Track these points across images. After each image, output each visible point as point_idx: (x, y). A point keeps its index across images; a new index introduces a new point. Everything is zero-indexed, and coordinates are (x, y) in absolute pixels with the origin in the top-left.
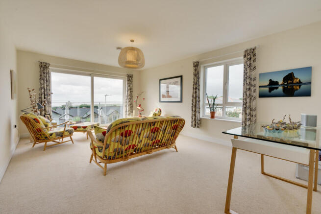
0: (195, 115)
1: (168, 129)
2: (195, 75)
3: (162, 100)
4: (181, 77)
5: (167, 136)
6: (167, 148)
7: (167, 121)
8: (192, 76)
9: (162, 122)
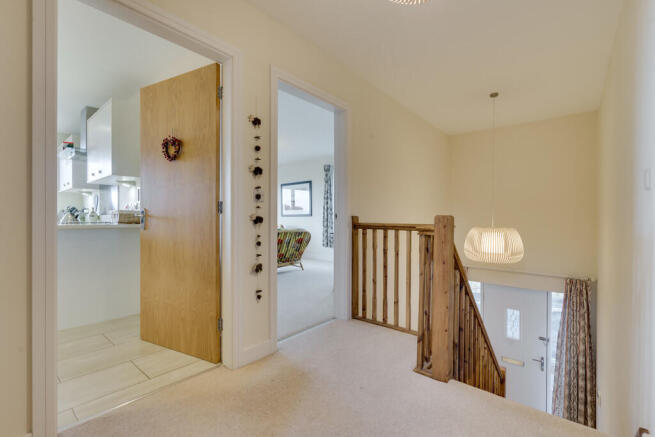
0: (327, 231)
1: (293, 242)
2: (327, 182)
3: (285, 212)
4: (310, 182)
5: (291, 250)
6: (292, 264)
7: (291, 233)
8: (323, 183)
9: (286, 234)
